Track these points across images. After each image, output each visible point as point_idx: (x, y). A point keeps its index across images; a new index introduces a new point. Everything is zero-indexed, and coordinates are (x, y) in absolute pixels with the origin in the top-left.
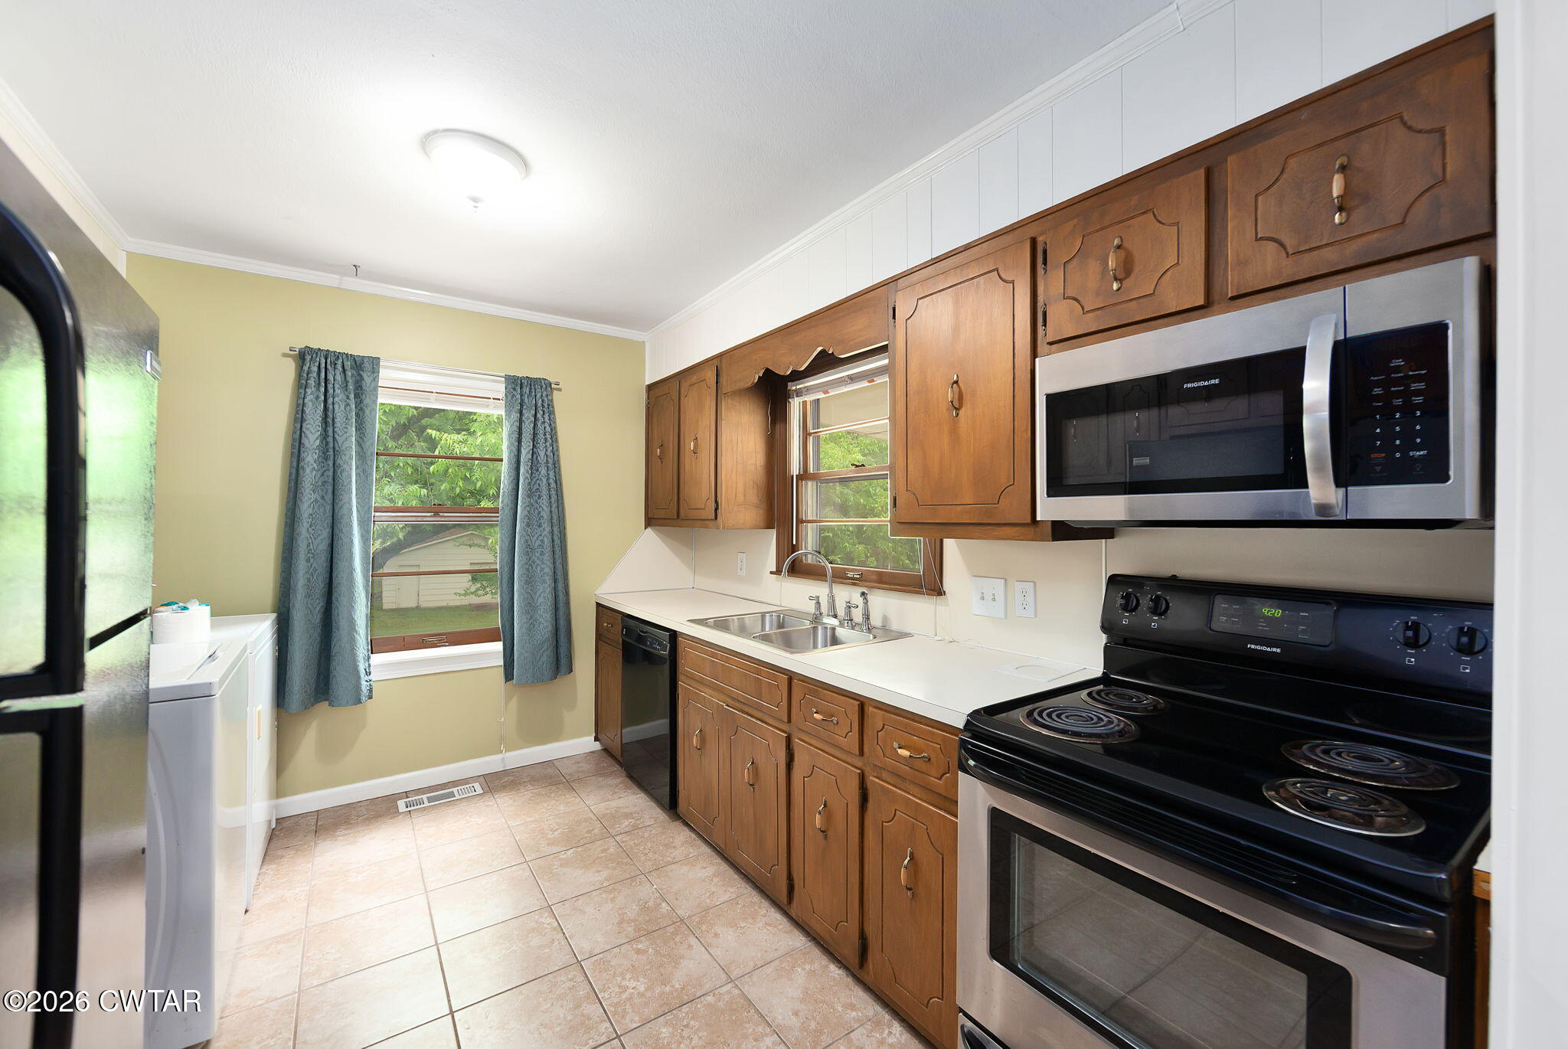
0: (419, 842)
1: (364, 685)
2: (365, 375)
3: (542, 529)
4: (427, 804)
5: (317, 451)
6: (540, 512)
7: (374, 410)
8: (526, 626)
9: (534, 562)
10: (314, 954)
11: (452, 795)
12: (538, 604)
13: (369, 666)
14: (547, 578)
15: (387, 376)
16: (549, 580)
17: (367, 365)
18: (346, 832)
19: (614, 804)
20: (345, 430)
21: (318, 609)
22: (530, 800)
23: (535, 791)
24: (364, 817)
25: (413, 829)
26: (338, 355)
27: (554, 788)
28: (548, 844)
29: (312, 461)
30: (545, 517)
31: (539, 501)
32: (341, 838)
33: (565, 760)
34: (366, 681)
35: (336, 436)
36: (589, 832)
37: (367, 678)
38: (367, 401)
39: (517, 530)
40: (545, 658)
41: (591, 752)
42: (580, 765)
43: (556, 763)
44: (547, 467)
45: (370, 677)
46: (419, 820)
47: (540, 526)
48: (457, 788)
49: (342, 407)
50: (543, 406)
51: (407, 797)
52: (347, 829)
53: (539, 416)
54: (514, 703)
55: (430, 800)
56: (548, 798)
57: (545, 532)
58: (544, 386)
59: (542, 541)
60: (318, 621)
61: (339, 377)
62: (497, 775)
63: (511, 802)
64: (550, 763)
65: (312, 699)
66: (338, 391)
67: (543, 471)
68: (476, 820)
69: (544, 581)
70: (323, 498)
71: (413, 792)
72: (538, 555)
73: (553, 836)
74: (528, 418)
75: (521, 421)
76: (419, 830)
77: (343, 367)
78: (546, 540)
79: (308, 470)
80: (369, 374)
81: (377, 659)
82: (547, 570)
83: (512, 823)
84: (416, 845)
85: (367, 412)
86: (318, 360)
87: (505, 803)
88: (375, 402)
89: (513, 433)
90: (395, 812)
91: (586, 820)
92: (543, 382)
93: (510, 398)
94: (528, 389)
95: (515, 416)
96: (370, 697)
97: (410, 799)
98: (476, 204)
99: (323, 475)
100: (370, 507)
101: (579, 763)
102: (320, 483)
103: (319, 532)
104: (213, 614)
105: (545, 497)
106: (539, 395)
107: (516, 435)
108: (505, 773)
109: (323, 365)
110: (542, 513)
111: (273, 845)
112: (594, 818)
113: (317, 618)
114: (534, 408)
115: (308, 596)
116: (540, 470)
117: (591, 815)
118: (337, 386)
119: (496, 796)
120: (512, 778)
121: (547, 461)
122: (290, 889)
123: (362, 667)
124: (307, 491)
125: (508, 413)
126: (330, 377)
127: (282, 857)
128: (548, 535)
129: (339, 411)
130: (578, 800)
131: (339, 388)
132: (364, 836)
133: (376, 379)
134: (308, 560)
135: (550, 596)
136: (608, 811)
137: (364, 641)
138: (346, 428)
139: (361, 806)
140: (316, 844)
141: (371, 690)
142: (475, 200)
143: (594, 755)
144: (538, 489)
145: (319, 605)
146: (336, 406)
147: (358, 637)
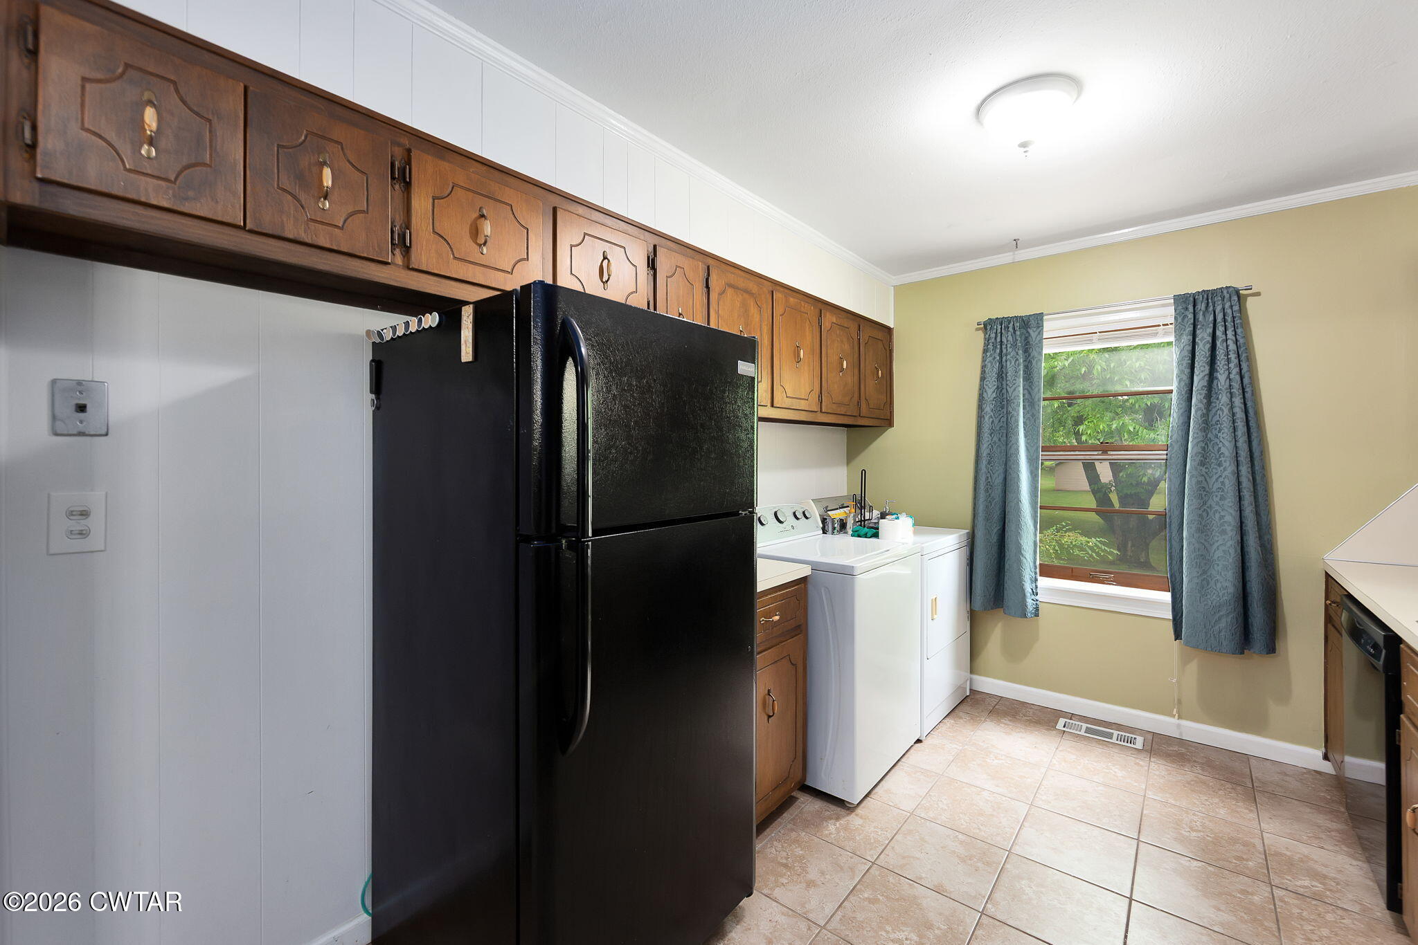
0: (1054, 761)
1: (1029, 602)
2: (1031, 331)
3: (1222, 468)
4: (1082, 733)
5: (994, 402)
6: (1220, 448)
7: (1040, 360)
8: (1196, 580)
9: (1210, 507)
10: (935, 796)
11: (1110, 736)
12: (1216, 557)
13: (1036, 587)
14: (1229, 529)
15: (1050, 327)
16: (1232, 530)
17: (1033, 322)
18: (1008, 723)
19: (1304, 850)
20: (1014, 381)
21: (995, 530)
22: (1189, 783)
23: (1202, 777)
24: (1028, 718)
25: (1057, 749)
26: (1009, 320)
27: (1229, 785)
28: (1176, 839)
29: (989, 411)
30: (1227, 453)
31: (1219, 435)
32: (1003, 725)
33: (1268, 764)
34: (1032, 600)
35: (1008, 388)
36: (1240, 858)
37: (1033, 597)
38: (1034, 353)
39: (1187, 470)
40: (1223, 624)
41: (1316, 772)
42: (1288, 778)
43: (1253, 762)
44: (1231, 393)
45: (1037, 598)
46: (1067, 743)
47: (1220, 465)
48: (1119, 733)
49: (1013, 363)
50: (1225, 320)
51: (1071, 719)
52: (1010, 721)
53: (1219, 333)
54: (1193, 667)
55: (1088, 731)
56: (1211, 792)
57: (1226, 473)
58: (1227, 296)
59: (1223, 483)
60: (995, 540)
61: (1010, 338)
62: (1168, 739)
63: (1163, 773)
64: (1245, 758)
65: (992, 604)
66: (1009, 350)
67: (1224, 398)
68: (1116, 770)
69: (1224, 532)
70: (999, 440)
71: (1078, 717)
72: (1218, 499)
73: (1187, 834)
74: (1202, 339)
75: (1194, 343)
76: (1061, 751)
77: (1014, 328)
78: (1227, 482)
79: (987, 418)
80: (1035, 329)
81: (1044, 582)
82: (1228, 518)
83: (1150, 794)
84: (1051, 761)
85: (1034, 362)
86: (995, 327)
87: (1159, 770)
88: (1040, 353)
89: (1183, 359)
90: (1053, 727)
91: (1245, 844)
92: (1225, 292)
93: (1180, 320)
94: (1203, 306)
95: (1186, 339)
96: (1037, 615)
97: (1071, 721)
98: (1025, 150)
99: (1000, 421)
100: (1038, 447)
101: (1286, 775)
102: (998, 428)
103: (997, 468)
104: (916, 524)
105: (1226, 430)
106: (1219, 308)
107: (1187, 361)
108: (1181, 742)
109: (999, 331)
110: (1223, 450)
111: (961, 707)
112: (1261, 849)
113: (994, 538)
114: (1212, 325)
115: (987, 519)
116: (1220, 397)
117: (1258, 842)
118: (1009, 346)
119: (1152, 759)
120: (1183, 750)
121: (1230, 385)
122: (951, 743)
123: (1028, 587)
124: (986, 435)
125: (1178, 337)
126: (1004, 340)
127: (961, 718)
128: (1230, 475)
129: (1010, 367)
130: (1254, 815)
131: (1010, 347)
132: (1019, 732)
133: (1040, 333)
134: (987, 491)
135: (1232, 551)
136: (1288, 853)
137: (1032, 564)
138: (1015, 380)
139: (1032, 708)
140: (985, 721)
141: (1037, 609)
142: (1024, 145)
143: (1318, 777)
144: (1218, 421)
145: (996, 529)
146: (1008, 363)
147: (1024, 560)
